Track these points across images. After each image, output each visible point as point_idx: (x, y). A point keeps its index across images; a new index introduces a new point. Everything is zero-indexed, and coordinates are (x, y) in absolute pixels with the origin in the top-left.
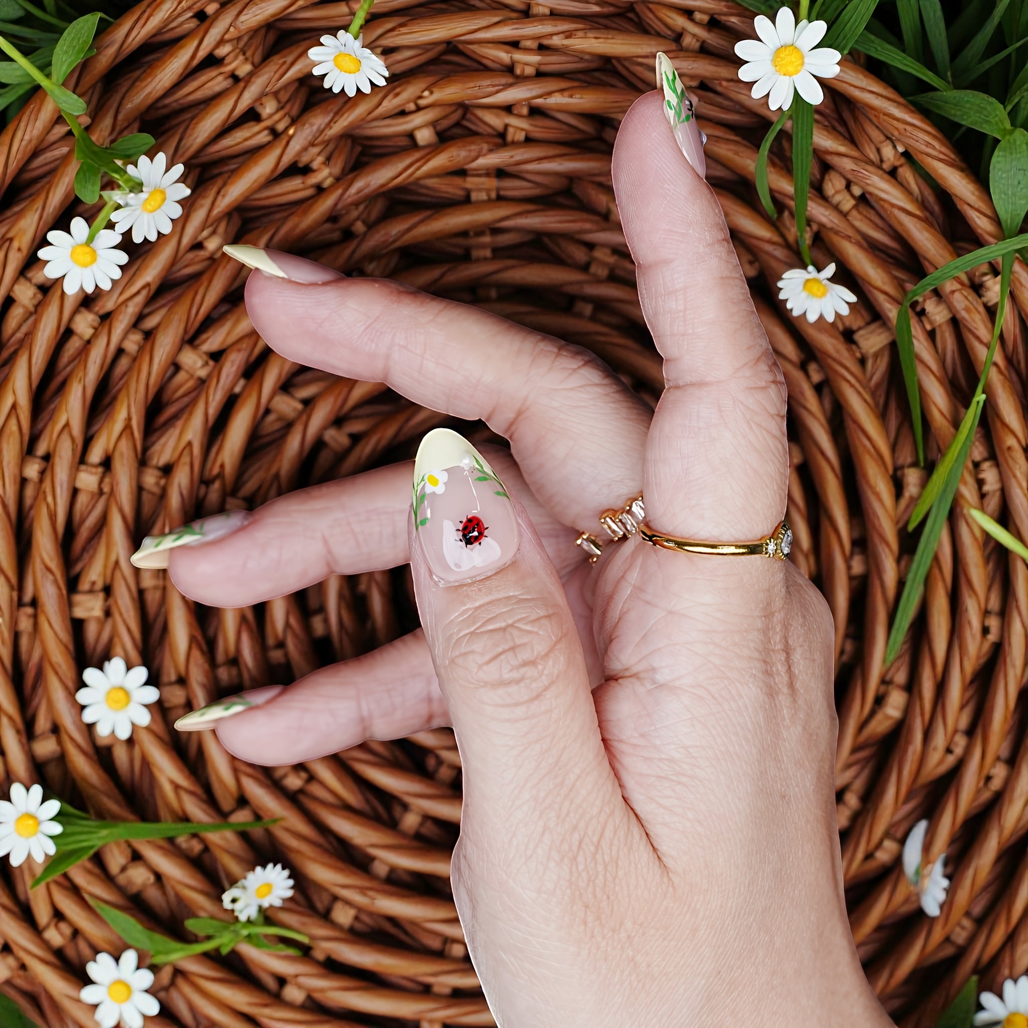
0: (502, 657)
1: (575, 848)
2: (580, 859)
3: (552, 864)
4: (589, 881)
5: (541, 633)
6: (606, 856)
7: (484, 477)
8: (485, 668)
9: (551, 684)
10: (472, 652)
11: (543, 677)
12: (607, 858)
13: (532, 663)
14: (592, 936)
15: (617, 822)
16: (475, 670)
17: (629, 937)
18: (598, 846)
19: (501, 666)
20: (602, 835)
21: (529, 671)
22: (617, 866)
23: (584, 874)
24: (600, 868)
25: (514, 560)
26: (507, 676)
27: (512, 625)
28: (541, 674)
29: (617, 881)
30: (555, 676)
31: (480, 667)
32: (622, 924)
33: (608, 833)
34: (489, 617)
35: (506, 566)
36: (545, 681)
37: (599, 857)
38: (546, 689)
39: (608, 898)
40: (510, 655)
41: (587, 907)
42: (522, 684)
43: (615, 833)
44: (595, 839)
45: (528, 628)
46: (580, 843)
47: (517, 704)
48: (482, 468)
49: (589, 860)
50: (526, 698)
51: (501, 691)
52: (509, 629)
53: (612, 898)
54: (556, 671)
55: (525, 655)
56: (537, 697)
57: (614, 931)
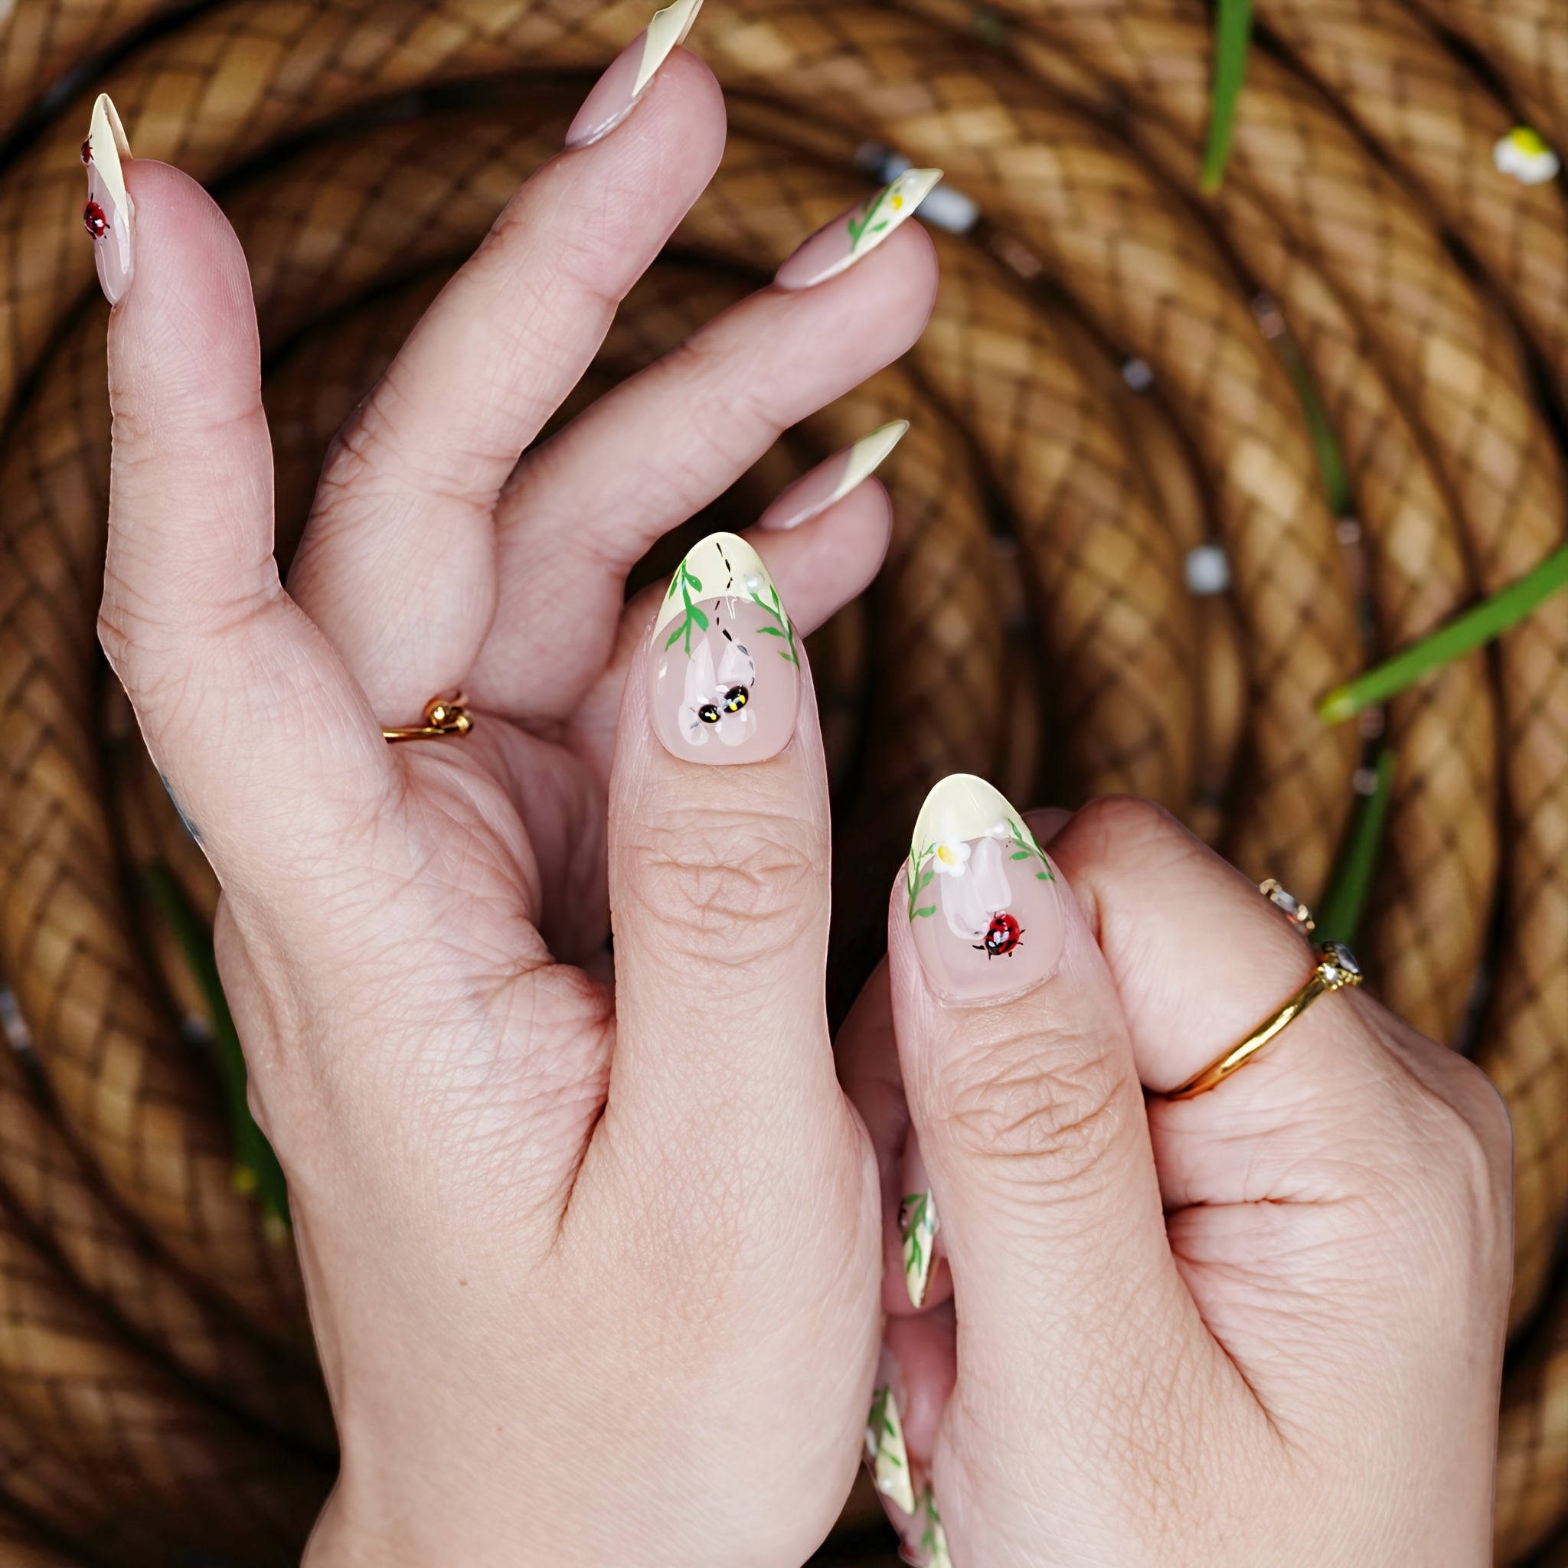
0: (1033, 1120)
1: (1137, 1391)
2: (1145, 1410)
3: (1104, 1414)
4: (1158, 1443)
5: (1089, 1087)
6: (1183, 1409)
7: (1024, 853)
8: (1005, 1136)
9: (1102, 1153)
10: (990, 1111)
11: (1091, 1147)
12: (1185, 1411)
13: (1075, 1127)
14: (1165, 1529)
15: (1196, 1357)
16: (992, 1137)
17: (1221, 1537)
18: (1170, 1393)
19: (1029, 1133)
20: (1175, 1377)
21: (1070, 1138)
22: (1200, 1423)
23: (1151, 1432)
24: (1175, 1426)
25: (1055, 973)
26: (1036, 1146)
27: (1048, 1075)
28: (1087, 1141)
29: (1202, 1447)
30: (1107, 1143)
31: (999, 1133)
32: (1210, 1515)
33: (1184, 1375)
34: (1015, 1060)
35: (1043, 982)
36: (1093, 1150)
37: (1172, 1408)
38: (1095, 1161)
39: (1189, 1472)
40: (1043, 1119)
41: (1156, 1482)
42: (1059, 1155)
43: (1194, 1374)
44: (1166, 1382)
45: (1073, 1081)
46: (1144, 1386)
47: (1051, 1183)
48: (1020, 836)
49: (1158, 1412)
50: (1065, 1174)
51: (1027, 1164)
52: (1045, 1081)
53: (1194, 1473)
54: (1108, 1136)
55: (1067, 1117)
56: (1080, 1174)
57: (1197, 1525)
